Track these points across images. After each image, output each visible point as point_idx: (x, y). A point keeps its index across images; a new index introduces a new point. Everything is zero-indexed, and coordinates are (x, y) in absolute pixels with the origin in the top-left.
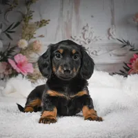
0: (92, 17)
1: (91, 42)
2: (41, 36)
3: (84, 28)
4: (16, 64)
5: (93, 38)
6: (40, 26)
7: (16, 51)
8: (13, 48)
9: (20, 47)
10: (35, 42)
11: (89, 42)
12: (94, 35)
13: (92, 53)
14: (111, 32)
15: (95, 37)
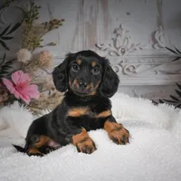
0: (128, 14)
1: (126, 53)
2: (51, 44)
3: (115, 32)
4: (14, 85)
5: (129, 47)
6: (50, 29)
7: (14, 66)
8: (10, 62)
9: (19, 60)
10: (42, 53)
11: (123, 53)
12: (131, 42)
13: (128, 69)
14: (157, 37)
15: (132, 45)
